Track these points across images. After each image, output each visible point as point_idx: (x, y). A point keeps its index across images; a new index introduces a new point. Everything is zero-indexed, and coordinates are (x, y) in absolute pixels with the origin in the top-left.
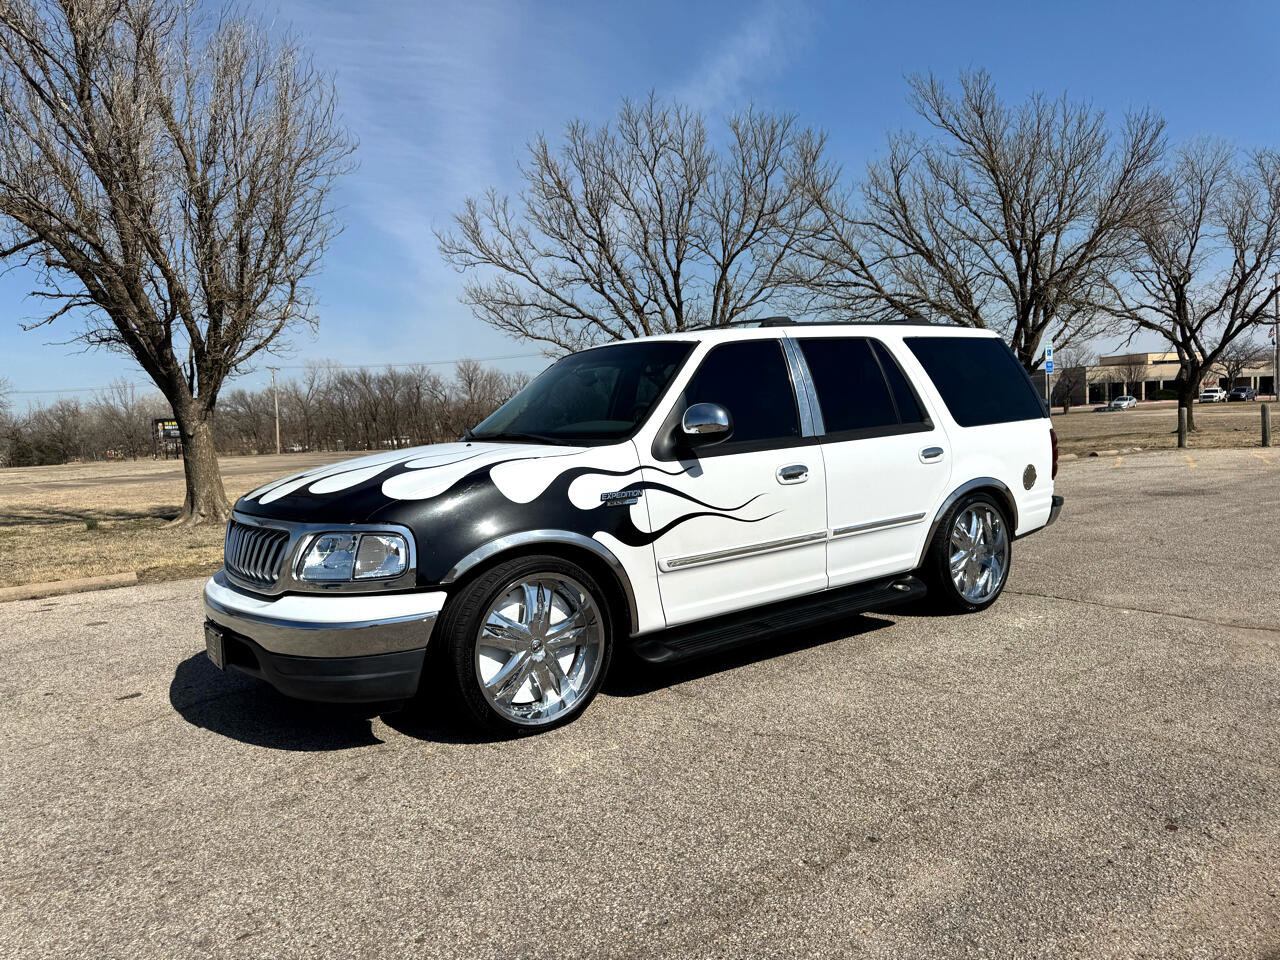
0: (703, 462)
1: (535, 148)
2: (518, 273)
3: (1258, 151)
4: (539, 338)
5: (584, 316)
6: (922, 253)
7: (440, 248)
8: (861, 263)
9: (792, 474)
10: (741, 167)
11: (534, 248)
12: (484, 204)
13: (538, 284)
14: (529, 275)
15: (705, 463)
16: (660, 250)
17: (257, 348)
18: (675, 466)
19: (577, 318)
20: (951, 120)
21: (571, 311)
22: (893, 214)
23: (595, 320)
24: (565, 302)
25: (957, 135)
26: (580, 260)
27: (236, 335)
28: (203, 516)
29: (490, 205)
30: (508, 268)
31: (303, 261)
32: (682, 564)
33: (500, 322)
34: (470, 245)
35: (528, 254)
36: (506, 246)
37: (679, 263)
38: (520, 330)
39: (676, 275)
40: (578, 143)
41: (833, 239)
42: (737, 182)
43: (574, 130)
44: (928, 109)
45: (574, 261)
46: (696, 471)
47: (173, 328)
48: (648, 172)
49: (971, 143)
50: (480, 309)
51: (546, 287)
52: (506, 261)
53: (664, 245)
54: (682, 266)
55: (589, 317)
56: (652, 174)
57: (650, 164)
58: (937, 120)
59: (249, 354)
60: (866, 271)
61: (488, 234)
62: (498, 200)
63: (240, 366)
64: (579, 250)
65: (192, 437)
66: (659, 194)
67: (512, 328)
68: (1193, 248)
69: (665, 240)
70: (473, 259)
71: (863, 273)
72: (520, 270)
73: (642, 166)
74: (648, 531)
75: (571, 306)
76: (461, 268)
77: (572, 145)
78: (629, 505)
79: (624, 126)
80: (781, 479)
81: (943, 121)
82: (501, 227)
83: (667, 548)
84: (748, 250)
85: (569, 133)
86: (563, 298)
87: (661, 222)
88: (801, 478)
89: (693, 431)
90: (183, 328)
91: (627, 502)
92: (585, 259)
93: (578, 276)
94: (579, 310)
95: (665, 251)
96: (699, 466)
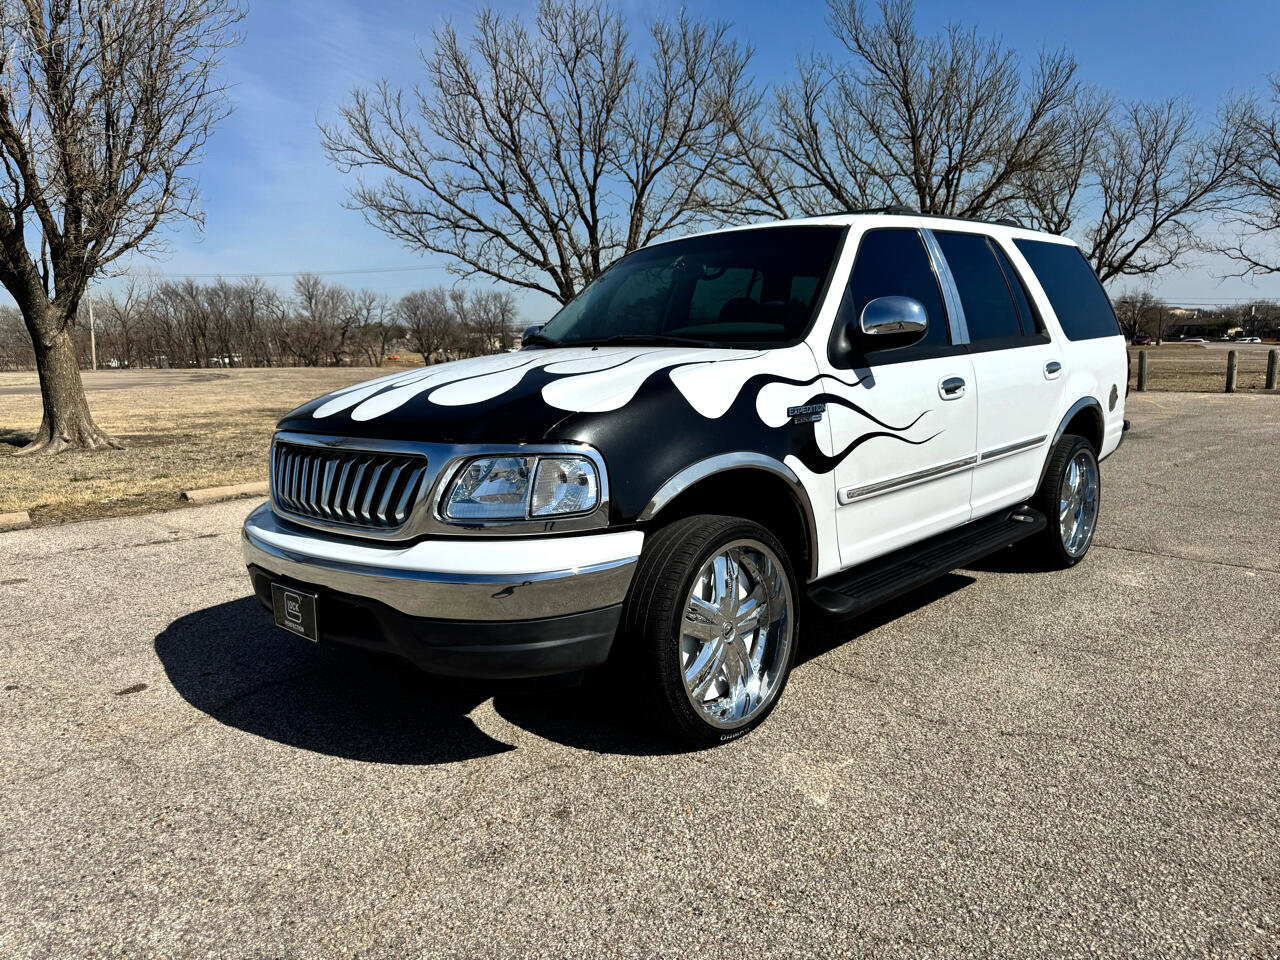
0: (875, 370)
1: (440, 36)
2: (412, 176)
3: (1135, 104)
4: (442, 251)
5: (487, 229)
6: (828, 185)
7: (323, 144)
8: (771, 190)
9: (952, 387)
10: (663, 76)
11: (426, 150)
12: (374, 98)
13: (434, 190)
14: (425, 179)
15: (877, 371)
16: (575, 161)
17: (127, 246)
18: (850, 375)
19: (479, 230)
20: (867, 48)
21: (471, 223)
22: (801, 142)
23: (498, 234)
24: (464, 212)
25: (872, 62)
26: (480, 165)
27: (103, 228)
28: (66, 441)
29: (381, 99)
30: (402, 171)
31: (182, 147)
32: (859, 495)
33: (396, 230)
34: (360, 144)
35: (424, 157)
36: (399, 146)
37: (596, 176)
38: (420, 240)
39: (592, 190)
40: (490, 33)
41: (744, 164)
42: (659, 93)
43: (486, 20)
44: (845, 32)
45: (472, 167)
46: (867, 381)
47: (25, 217)
48: (568, 74)
49: (886, 73)
50: (373, 213)
51: (443, 194)
52: (399, 162)
53: (581, 155)
54: (598, 180)
55: (491, 230)
56: (572, 76)
57: (569, 65)
58: (854, 45)
59: (117, 254)
60: (775, 199)
61: (380, 131)
62: (393, 93)
63: (107, 267)
64: (480, 154)
65: (50, 348)
66: (578, 97)
67: (411, 238)
68: (1071, 196)
69: (582, 150)
70: (359, 158)
71: (770, 200)
72: (415, 173)
73: (562, 67)
74: (830, 455)
75: (471, 217)
76: (346, 168)
77: (483, 37)
78: (813, 423)
79: (543, 19)
80: (943, 392)
81: (860, 47)
82: (394, 124)
83: (846, 476)
84: (671, 167)
85: (479, 24)
86: (463, 208)
87: (579, 130)
88: (959, 392)
89: (871, 332)
90: (36, 217)
91: (812, 417)
92: (487, 166)
93: (476, 184)
94: (480, 223)
95: (581, 162)
96: (871, 376)
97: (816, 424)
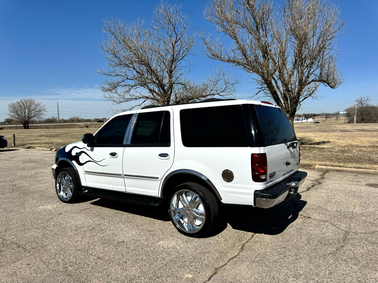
9: (113, 154)
15: (95, 148)
18: (89, 148)
46: (92, 150)
74: (82, 163)
83: (86, 167)
88: (116, 156)
91: (79, 155)
96: (93, 149)
97: (80, 156)
